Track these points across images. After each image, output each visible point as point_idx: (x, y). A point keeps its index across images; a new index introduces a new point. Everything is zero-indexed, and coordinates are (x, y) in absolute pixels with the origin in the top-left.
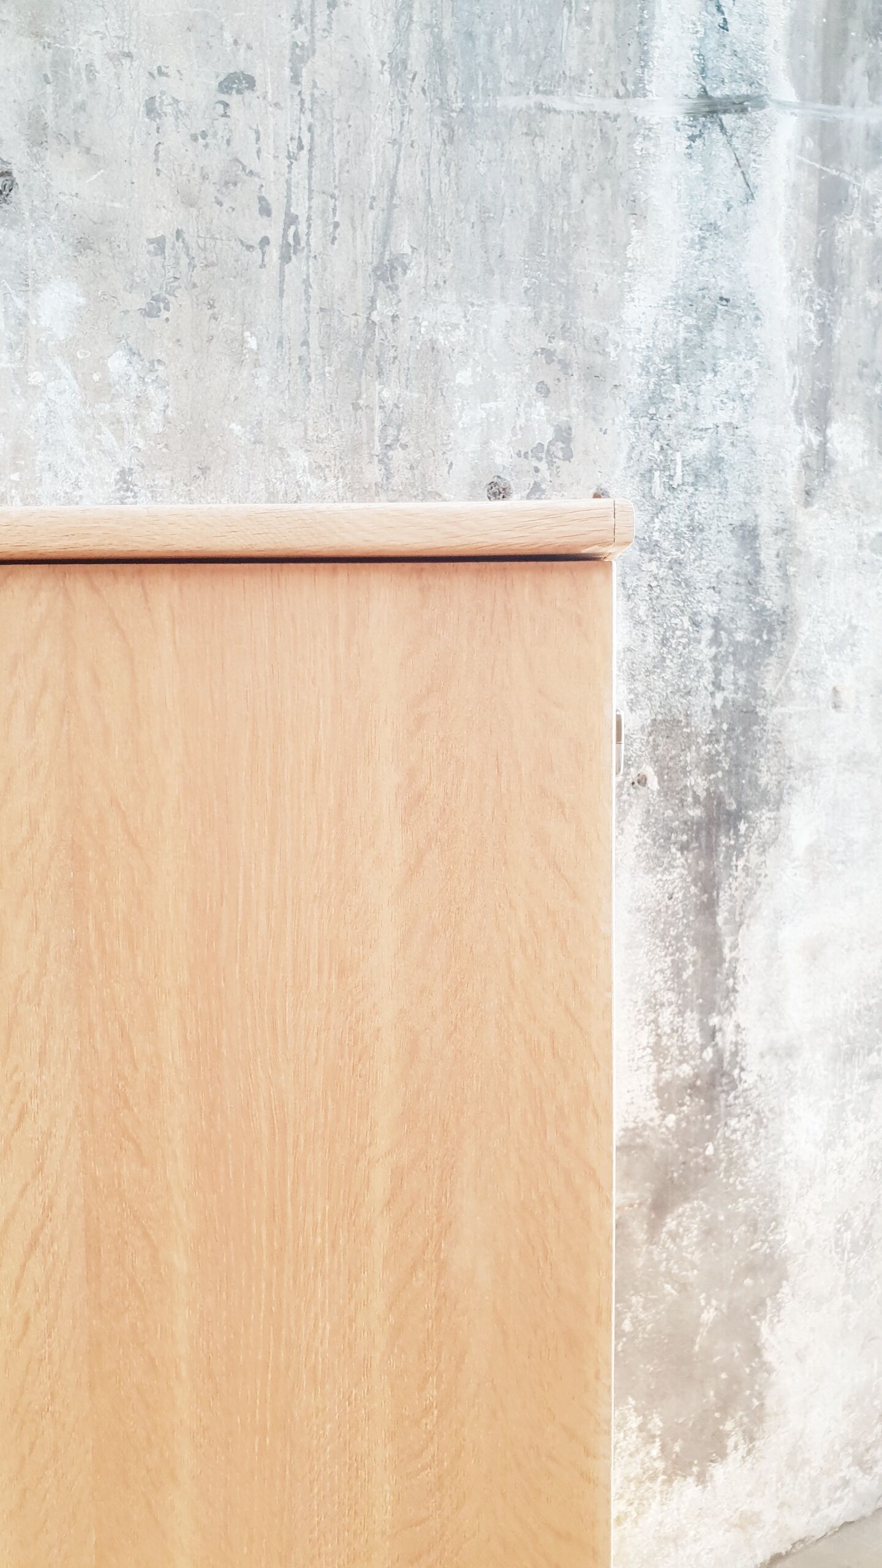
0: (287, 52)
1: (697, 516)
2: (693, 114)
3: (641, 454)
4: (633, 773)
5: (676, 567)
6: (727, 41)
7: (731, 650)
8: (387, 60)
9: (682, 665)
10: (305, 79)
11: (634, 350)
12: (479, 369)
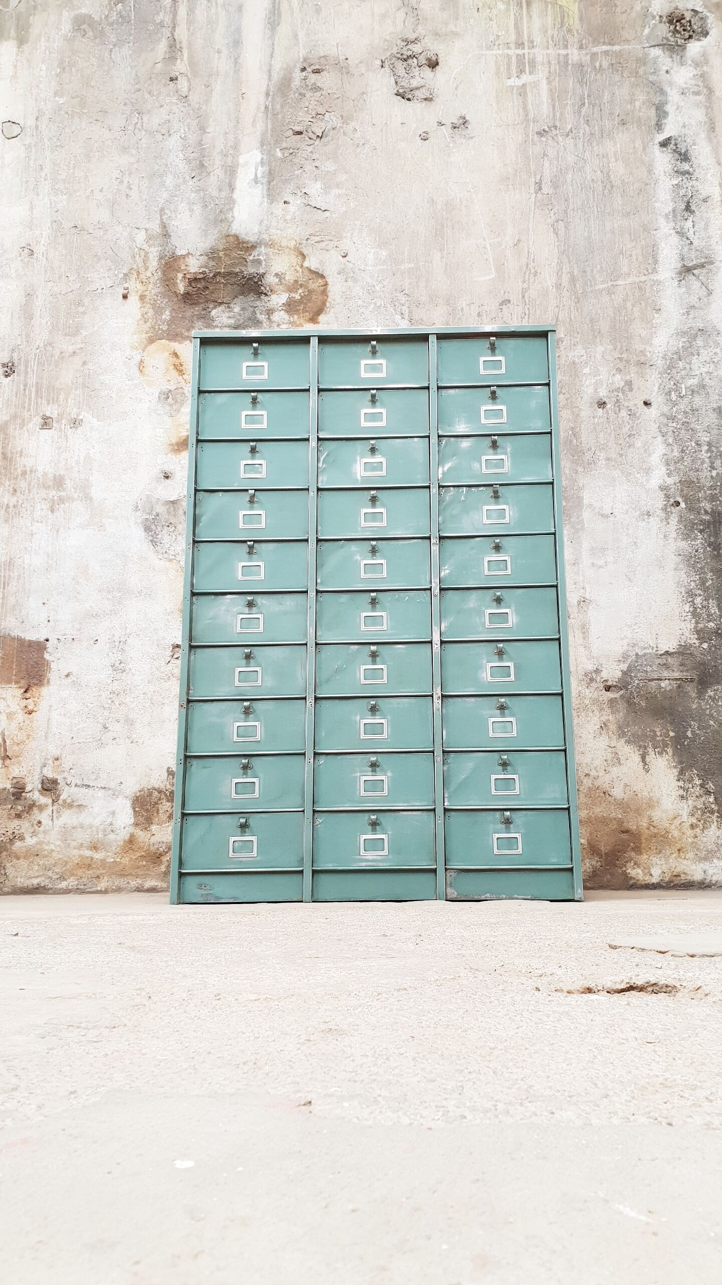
0: (521, 291)
1: (694, 406)
2: (680, 273)
3: (665, 386)
4: (672, 500)
5: (686, 424)
6: (693, 248)
7: (718, 454)
8: (554, 285)
9: (693, 461)
10: (526, 297)
11: (659, 352)
12: (592, 368)
